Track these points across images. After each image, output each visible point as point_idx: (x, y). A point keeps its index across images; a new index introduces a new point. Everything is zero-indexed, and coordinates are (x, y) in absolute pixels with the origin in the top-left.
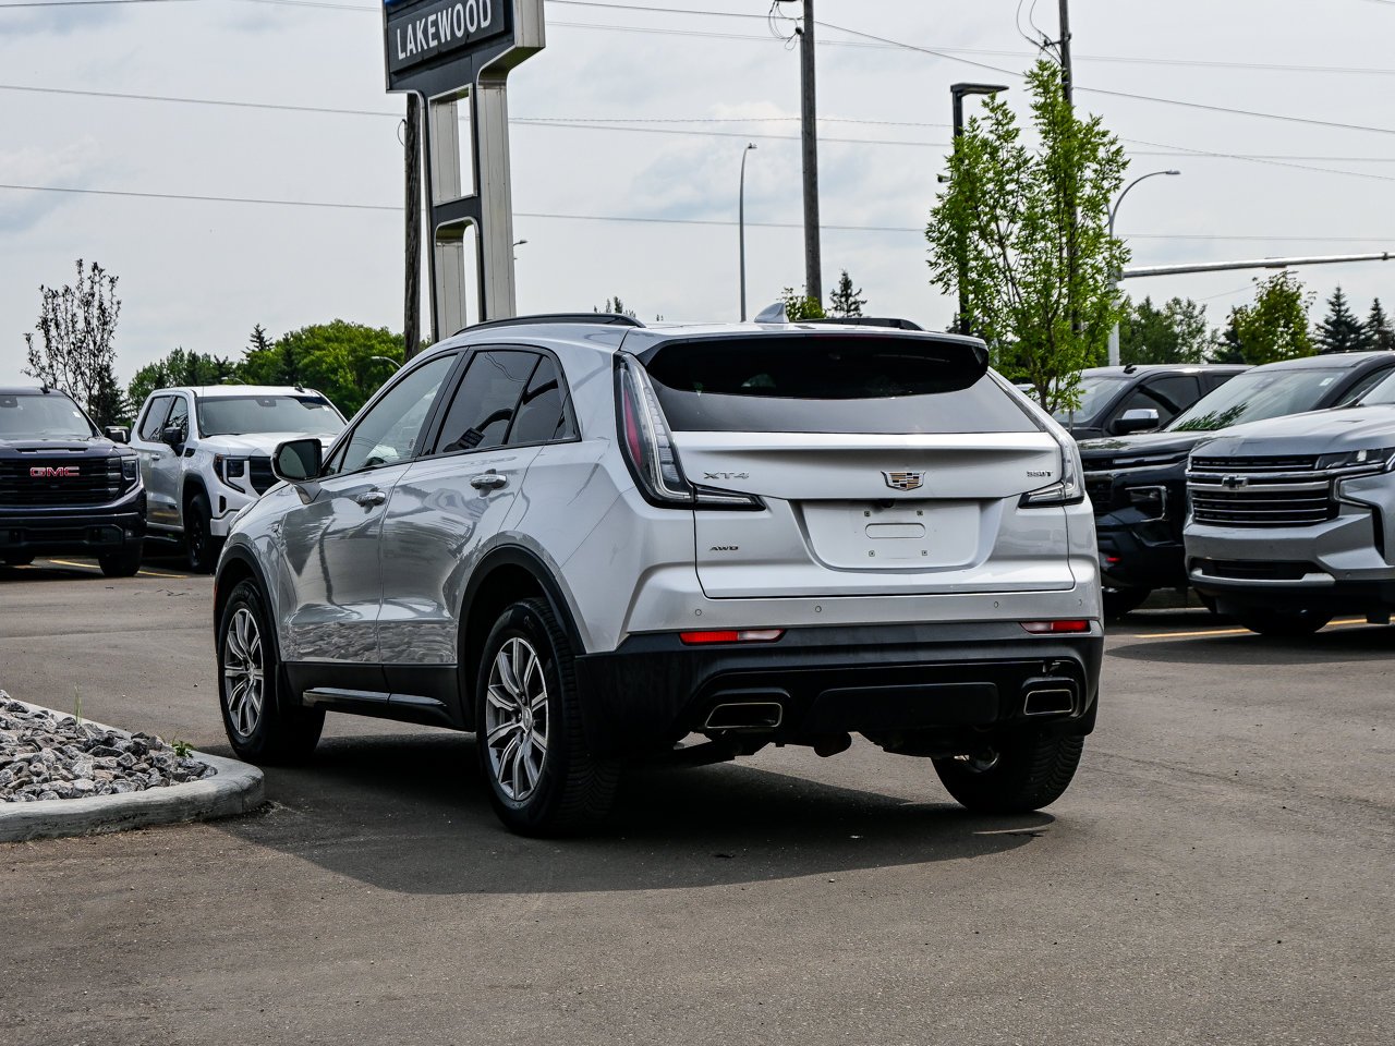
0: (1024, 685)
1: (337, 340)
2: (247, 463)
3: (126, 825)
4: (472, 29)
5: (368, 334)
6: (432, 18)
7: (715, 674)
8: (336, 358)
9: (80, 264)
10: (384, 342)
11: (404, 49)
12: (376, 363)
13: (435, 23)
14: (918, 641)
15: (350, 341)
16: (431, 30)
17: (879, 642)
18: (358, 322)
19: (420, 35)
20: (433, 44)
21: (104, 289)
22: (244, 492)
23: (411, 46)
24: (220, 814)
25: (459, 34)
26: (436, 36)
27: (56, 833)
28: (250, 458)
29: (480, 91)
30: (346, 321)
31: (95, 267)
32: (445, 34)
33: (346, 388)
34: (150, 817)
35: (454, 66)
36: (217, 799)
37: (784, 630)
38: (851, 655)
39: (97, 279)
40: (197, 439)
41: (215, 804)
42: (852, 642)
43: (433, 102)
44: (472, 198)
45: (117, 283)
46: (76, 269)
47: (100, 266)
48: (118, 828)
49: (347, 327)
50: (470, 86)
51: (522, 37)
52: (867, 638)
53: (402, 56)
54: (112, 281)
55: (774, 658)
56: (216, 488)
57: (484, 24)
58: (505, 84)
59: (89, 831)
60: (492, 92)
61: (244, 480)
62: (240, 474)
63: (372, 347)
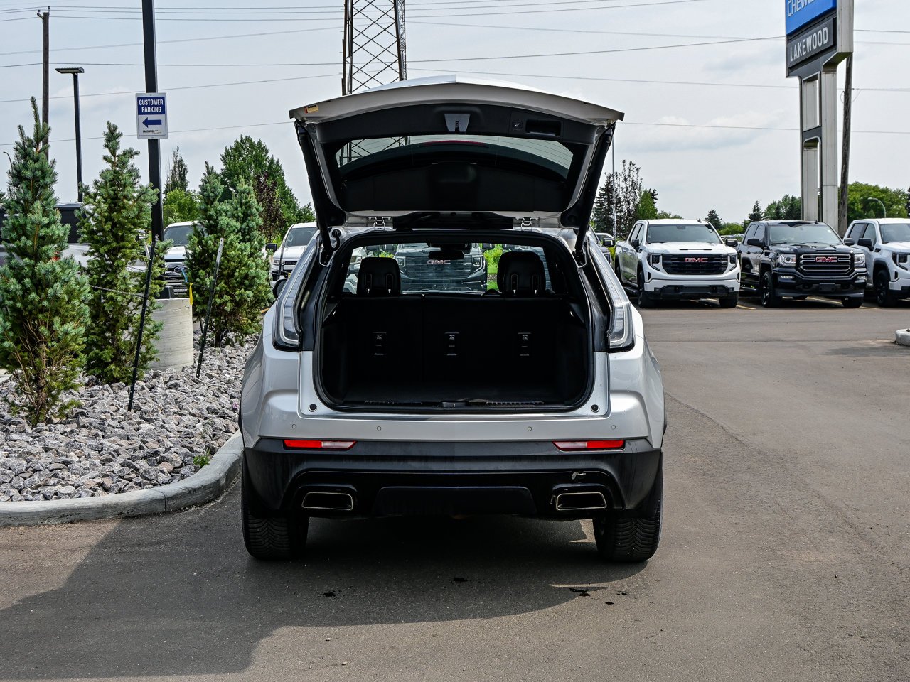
0: (554, 489)
1: (855, 190)
2: (661, 257)
3: (65, 520)
4: (820, 45)
5: (869, 188)
6: (804, 41)
7: (303, 471)
8: (854, 198)
9: (624, 162)
10: (876, 191)
11: (793, 57)
12: (872, 201)
13: (805, 43)
14: (456, 455)
15: (861, 191)
16: (804, 47)
17: (424, 454)
18: (866, 183)
19: (799, 49)
20: (804, 53)
21: (634, 174)
22: (659, 270)
23: (795, 55)
24: (140, 513)
25: (815, 48)
26: (806, 49)
27: (17, 523)
28: (662, 254)
29: (823, 76)
30: (860, 182)
31: (631, 163)
32: (809, 49)
33: (858, 211)
34: (82, 516)
35: (813, 63)
36: (137, 505)
37: (356, 442)
38: (402, 463)
39: (632, 169)
40: (644, 245)
41: (135, 508)
42: (402, 454)
43: (805, 81)
44: (819, 127)
45: (640, 170)
46: (622, 164)
47: (633, 163)
48: (60, 522)
49: (861, 185)
50: (819, 73)
51: (842, 47)
52: (415, 452)
53: (792, 60)
54: (637, 169)
55: (344, 462)
56: (648, 268)
57: (825, 42)
58: (836, 71)
59: (39, 523)
60: (829, 76)
61: (659, 265)
62: (658, 262)
63: (871, 193)
